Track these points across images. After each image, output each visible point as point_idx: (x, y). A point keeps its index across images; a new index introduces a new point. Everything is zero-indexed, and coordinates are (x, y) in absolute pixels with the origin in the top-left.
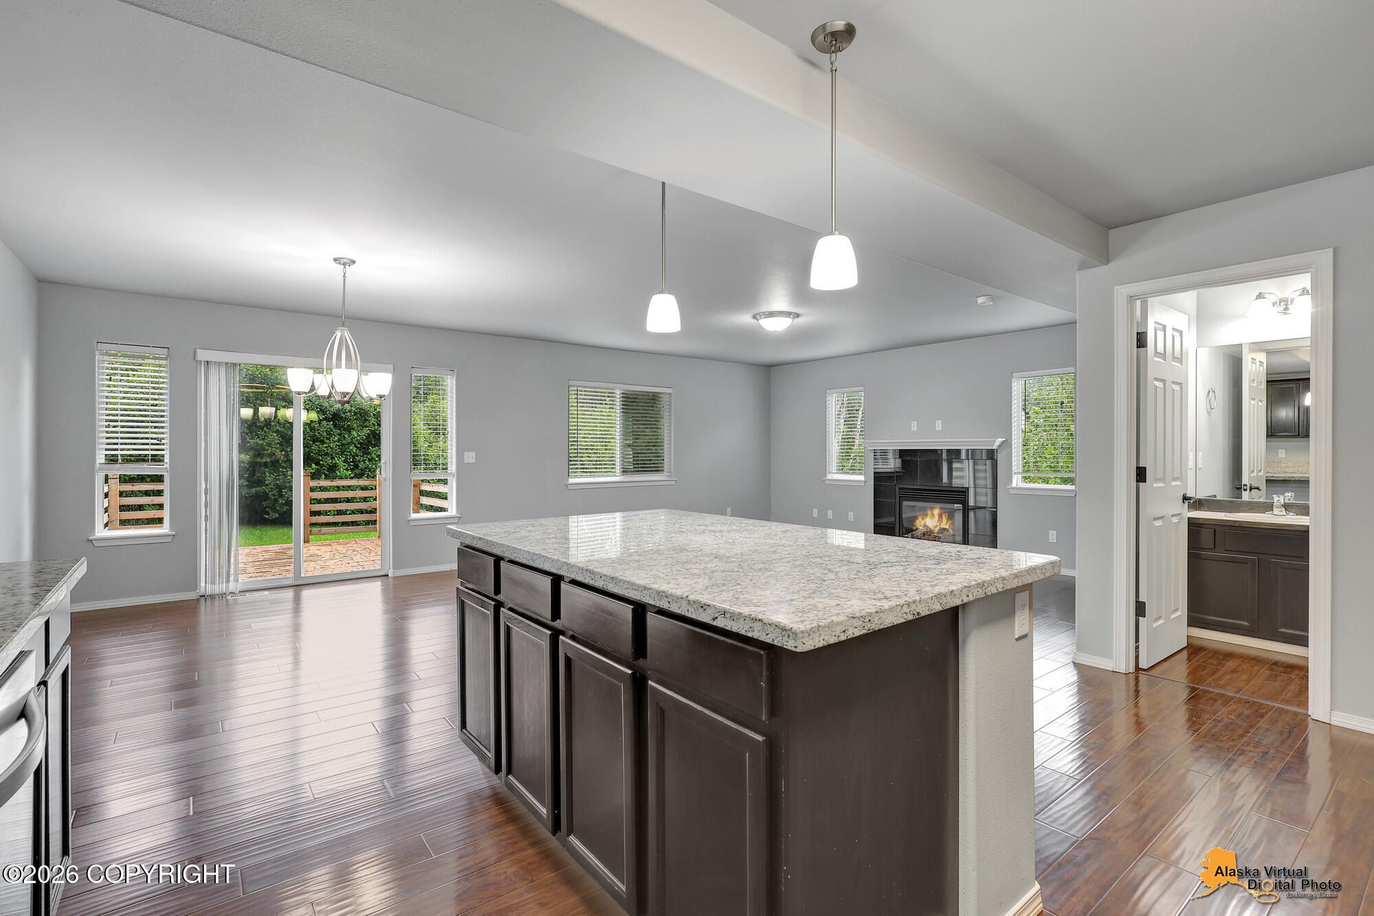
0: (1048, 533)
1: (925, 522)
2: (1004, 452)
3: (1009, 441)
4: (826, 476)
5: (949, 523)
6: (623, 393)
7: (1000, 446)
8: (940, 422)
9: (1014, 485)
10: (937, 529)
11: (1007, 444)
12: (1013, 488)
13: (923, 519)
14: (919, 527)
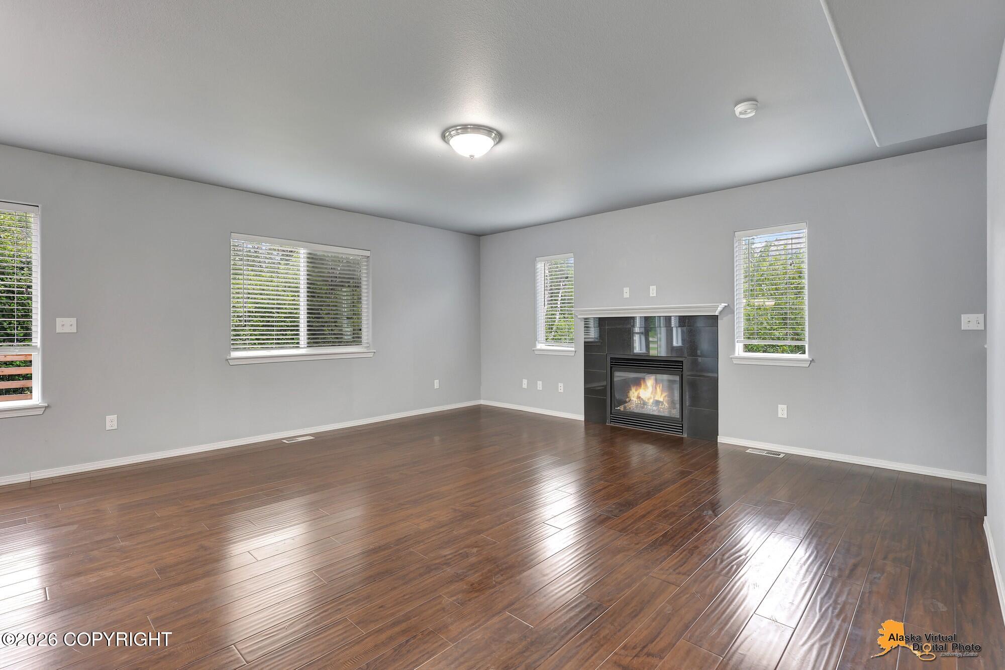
0: (778, 406)
1: (639, 393)
2: (725, 319)
3: (731, 307)
4: (535, 346)
5: (664, 395)
6: (310, 254)
7: (721, 312)
8: (654, 287)
9: (736, 354)
10: (651, 401)
11: (729, 310)
12: (737, 358)
13: (636, 390)
14: (632, 399)
